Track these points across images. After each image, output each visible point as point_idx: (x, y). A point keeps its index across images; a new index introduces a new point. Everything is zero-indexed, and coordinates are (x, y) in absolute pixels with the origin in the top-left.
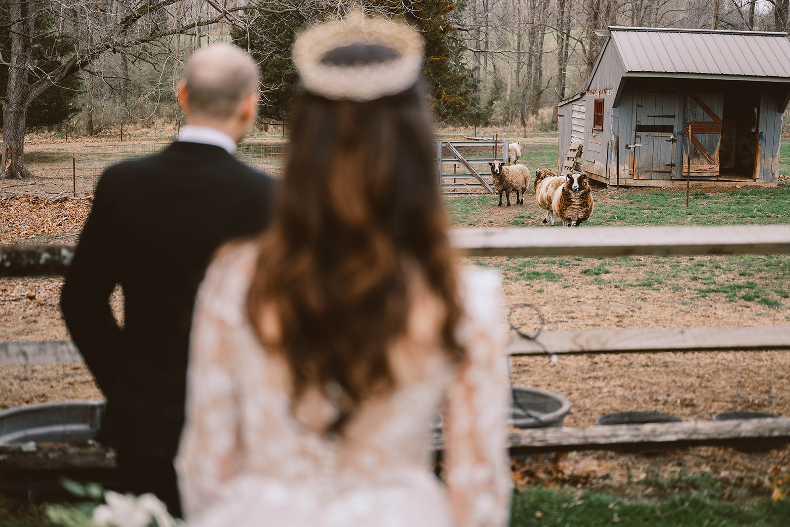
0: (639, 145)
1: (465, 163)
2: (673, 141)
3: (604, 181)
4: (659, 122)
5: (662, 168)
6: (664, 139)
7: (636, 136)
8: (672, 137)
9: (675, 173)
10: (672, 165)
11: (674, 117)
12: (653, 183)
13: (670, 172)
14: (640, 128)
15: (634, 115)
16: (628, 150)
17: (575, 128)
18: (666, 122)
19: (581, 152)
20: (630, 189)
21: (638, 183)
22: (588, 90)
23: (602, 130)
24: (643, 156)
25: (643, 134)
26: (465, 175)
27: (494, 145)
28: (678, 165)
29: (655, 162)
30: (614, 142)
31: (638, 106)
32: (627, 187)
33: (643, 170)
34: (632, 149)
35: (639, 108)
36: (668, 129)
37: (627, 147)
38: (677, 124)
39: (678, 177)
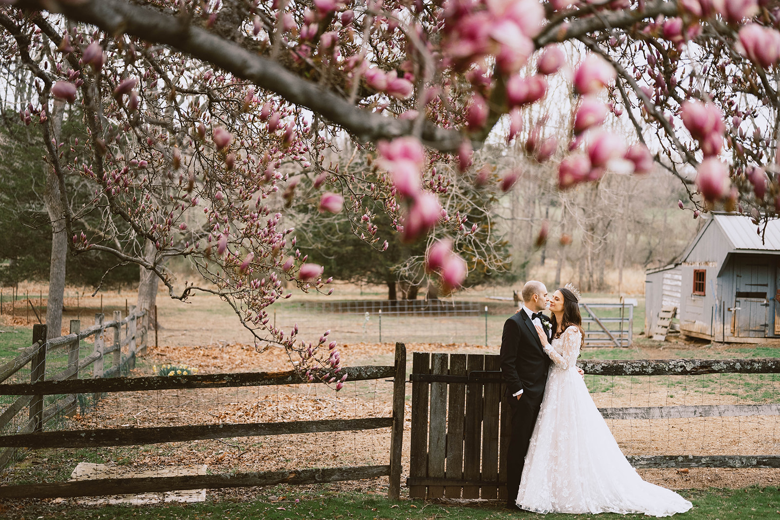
0: (739, 309)
1: (597, 321)
2: (767, 305)
3: (708, 338)
4: (754, 290)
5: (758, 328)
6: (759, 304)
7: (736, 301)
8: (765, 302)
9: (769, 332)
10: (766, 325)
11: (766, 285)
12: (750, 340)
13: (764, 331)
14: (739, 295)
15: (735, 284)
16: (729, 312)
17: (667, 293)
18: (760, 290)
19: (675, 314)
20: (731, 345)
21: (738, 340)
22: (685, 261)
23: (705, 295)
24: (742, 317)
25: (742, 299)
26: (597, 331)
27: (621, 306)
28: (771, 326)
29: (752, 323)
30: (718, 306)
31: (738, 276)
32: (729, 343)
33: (743, 329)
34: (733, 312)
35: (738, 278)
36: (763, 295)
37: (729, 309)
38: (769, 291)
39: (771, 336)
